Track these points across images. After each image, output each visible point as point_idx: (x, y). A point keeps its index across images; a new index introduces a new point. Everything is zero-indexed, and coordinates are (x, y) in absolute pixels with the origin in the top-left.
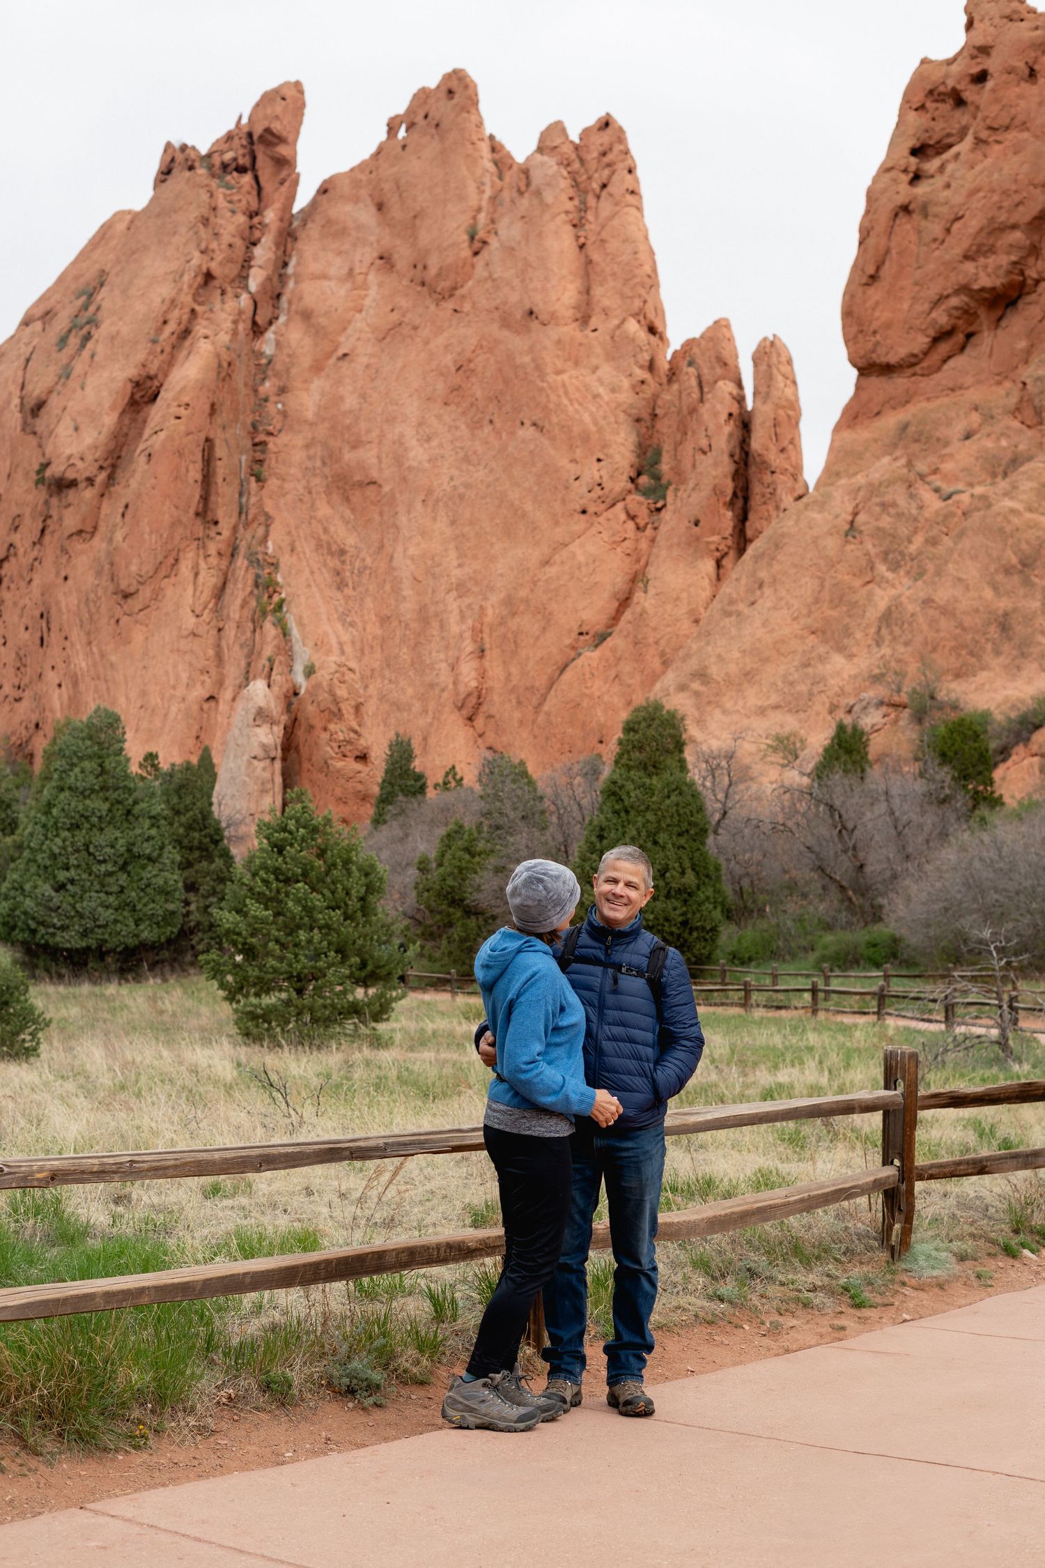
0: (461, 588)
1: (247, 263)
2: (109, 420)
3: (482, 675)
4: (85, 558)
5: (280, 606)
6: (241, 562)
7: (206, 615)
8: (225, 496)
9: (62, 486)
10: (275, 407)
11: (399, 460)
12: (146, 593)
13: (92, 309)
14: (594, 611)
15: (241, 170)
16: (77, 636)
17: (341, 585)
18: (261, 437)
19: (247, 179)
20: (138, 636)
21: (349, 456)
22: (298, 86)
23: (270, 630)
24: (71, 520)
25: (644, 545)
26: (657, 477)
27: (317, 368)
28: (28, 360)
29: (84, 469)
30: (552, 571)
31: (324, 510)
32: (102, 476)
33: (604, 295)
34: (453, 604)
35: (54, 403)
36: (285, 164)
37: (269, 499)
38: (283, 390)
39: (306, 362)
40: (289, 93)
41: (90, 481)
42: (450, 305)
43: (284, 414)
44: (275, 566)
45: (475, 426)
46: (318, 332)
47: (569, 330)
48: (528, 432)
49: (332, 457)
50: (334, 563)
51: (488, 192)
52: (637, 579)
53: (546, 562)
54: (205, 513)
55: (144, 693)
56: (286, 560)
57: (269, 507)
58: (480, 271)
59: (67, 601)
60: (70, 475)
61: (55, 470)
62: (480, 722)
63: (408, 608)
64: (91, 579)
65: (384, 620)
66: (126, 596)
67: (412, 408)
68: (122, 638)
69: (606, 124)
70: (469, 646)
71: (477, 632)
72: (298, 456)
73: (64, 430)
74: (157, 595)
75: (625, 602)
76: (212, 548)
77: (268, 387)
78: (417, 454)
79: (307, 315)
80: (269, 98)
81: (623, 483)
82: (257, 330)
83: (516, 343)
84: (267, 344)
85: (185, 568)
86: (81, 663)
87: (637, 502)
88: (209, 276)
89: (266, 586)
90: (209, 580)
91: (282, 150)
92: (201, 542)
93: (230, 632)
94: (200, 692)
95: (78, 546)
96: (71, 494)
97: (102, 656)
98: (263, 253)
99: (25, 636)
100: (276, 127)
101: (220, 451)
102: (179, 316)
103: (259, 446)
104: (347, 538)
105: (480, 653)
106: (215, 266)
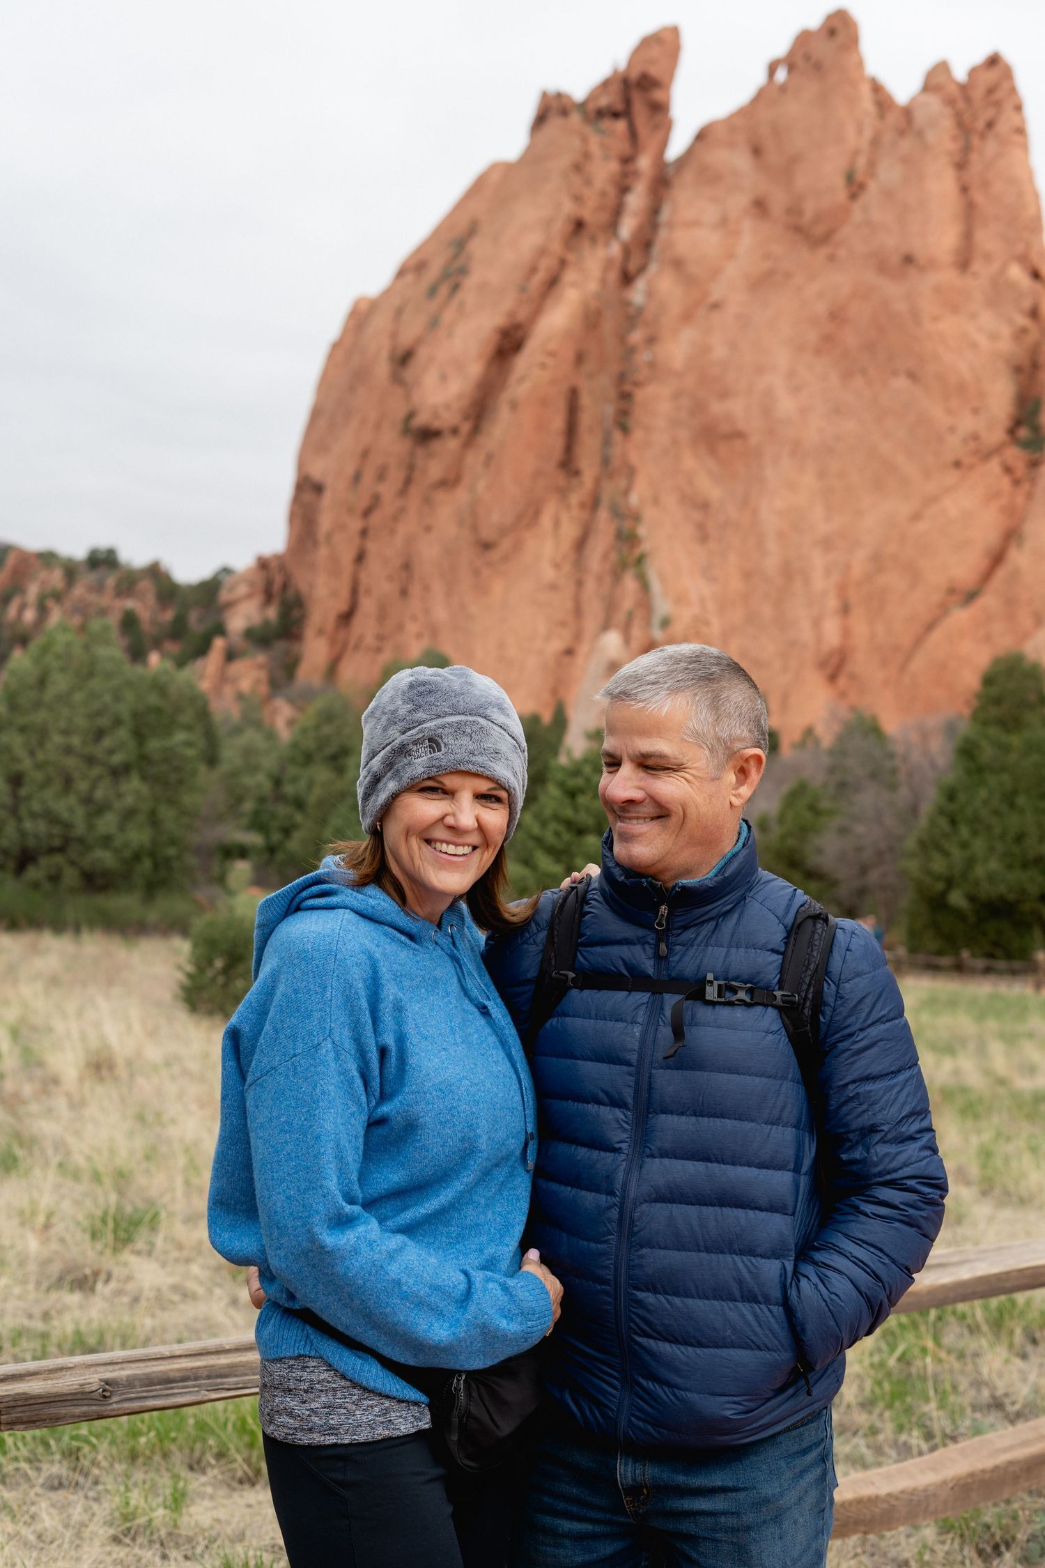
0: (827, 544)
1: (617, 212)
2: (476, 370)
3: (846, 633)
4: (448, 508)
5: (640, 559)
6: (603, 515)
7: (567, 568)
8: (589, 450)
9: (427, 435)
10: (643, 357)
11: (767, 411)
12: (506, 545)
13: (463, 258)
14: (964, 568)
15: (616, 115)
16: (438, 587)
17: (704, 537)
18: (627, 388)
19: (621, 126)
20: (498, 587)
21: (717, 408)
22: (674, 31)
23: (629, 585)
24: (435, 469)
25: (1020, 500)
26: (1035, 428)
29: (448, 419)
30: (922, 526)
31: (689, 462)
32: (466, 427)
33: (986, 239)
34: (818, 561)
35: (422, 353)
36: (659, 109)
37: (633, 450)
38: (651, 340)
39: (675, 309)
40: (667, 37)
41: (455, 431)
42: (824, 251)
43: (652, 365)
44: (636, 518)
45: (847, 375)
46: (688, 281)
47: (948, 276)
48: (901, 383)
49: (698, 407)
50: (697, 516)
51: (868, 133)
52: (1012, 535)
53: (916, 517)
54: (568, 464)
56: (649, 513)
57: (634, 458)
58: (857, 215)
59: (429, 552)
60: (436, 424)
61: (422, 420)
62: (842, 681)
63: (771, 563)
64: (453, 530)
65: (747, 575)
66: (487, 546)
67: (782, 358)
68: (481, 589)
69: (994, 61)
70: (832, 603)
71: (842, 589)
72: (664, 407)
73: (430, 382)
74: (518, 546)
75: (997, 558)
76: (575, 499)
77: (636, 337)
78: (786, 405)
79: (678, 264)
80: (646, 43)
81: (997, 435)
82: (627, 279)
83: (892, 289)
84: (637, 294)
85: (546, 520)
86: (441, 613)
87: (1015, 455)
88: (579, 225)
89: (627, 538)
90: (570, 531)
91: (658, 95)
92: (563, 493)
93: (590, 585)
94: (557, 645)
95: (441, 496)
96: (436, 445)
97: (463, 606)
98: (636, 200)
99: (388, 586)
100: (654, 71)
101: (585, 400)
102: (546, 265)
103: (626, 396)
104: (712, 491)
105: (845, 610)
106: (587, 214)
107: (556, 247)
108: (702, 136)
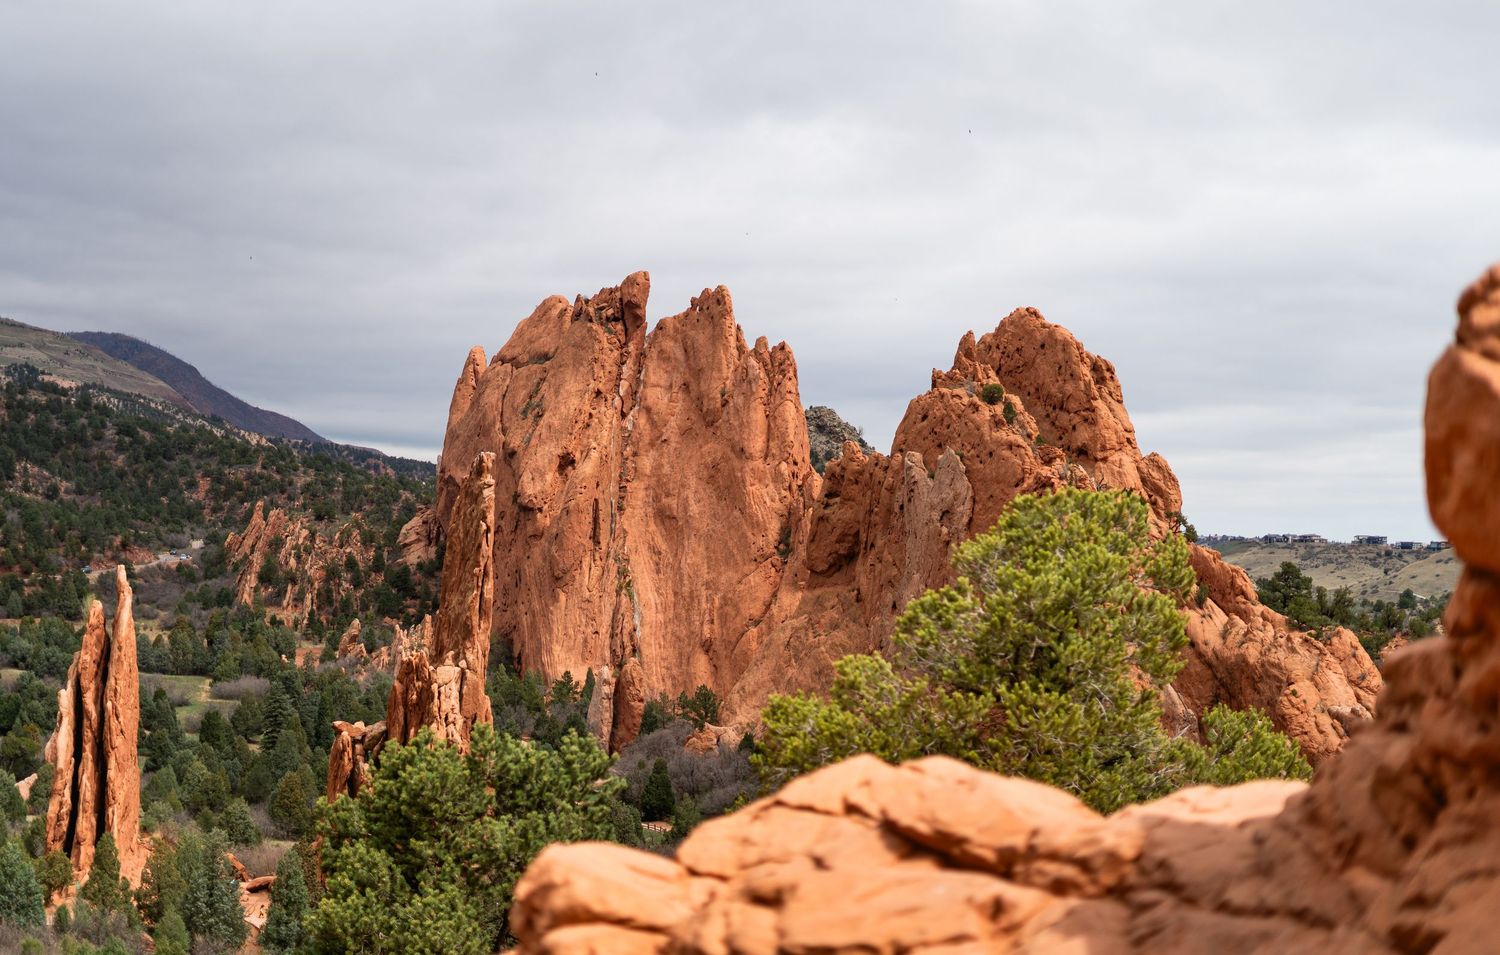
0: (707, 584)
1: (619, 378)
2: (550, 477)
3: (712, 631)
4: (538, 548)
5: (628, 584)
6: (611, 561)
7: (595, 591)
8: (604, 527)
9: (526, 509)
10: (631, 464)
11: (686, 510)
12: (567, 577)
13: (539, 396)
14: (755, 609)
15: (616, 319)
16: (534, 590)
17: (658, 572)
18: (624, 484)
19: (620, 327)
20: (563, 597)
21: (664, 500)
22: (646, 275)
23: (624, 599)
24: (531, 528)
25: (778, 580)
26: (787, 545)
27: (652, 444)
28: (504, 396)
29: (537, 502)
30: (742, 587)
31: (653, 527)
33: (775, 448)
34: (704, 593)
35: (521, 457)
36: (639, 320)
37: (624, 521)
38: (635, 454)
39: (647, 439)
40: (641, 280)
42: (711, 430)
43: (636, 470)
44: (628, 560)
45: (719, 498)
46: (653, 423)
47: (759, 463)
48: (737, 513)
49: (657, 499)
50: (656, 558)
51: (732, 368)
52: (774, 595)
53: (740, 582)
54: (595, 538)
55: (566, 628)
56: (633, 558)
57: (626, 526)
58: (725, 416)
59: (529, 570)
60: (530, 505)
61: (523, 500)
62: (711, 653)
63: (686, 589)
64: (540, 560)
65: (676, 594)
66: (558, 579)
67: (693, 482)
68: (556, 599)
69: (782, 347)
70: (707, 618)
72: (641, 494)
73: (526, 478)
74: (572, 578)
75: (768, 607)
76: (597, 556)
77: (629, 450)
78: (694, 509)
79: (648, 409)
80: (630, 281)
81: (772, 548)
82: (624, 415)
83: (736, 463)
84: (629, 424)
85: (585, 566)
86: (536, 605)
87: (778, 558)
88: (598, 393)
89: (623, 573)
90: (596, 572)
91: (639, 312)
92: (593, 552)
93: (607, 598)
94: (590, 630)
95: (534, 542)
96: (531, 514)
97: (547, 605)
98: (628, 370)
99: (508, 579)
100: (635, 299)
101: (601, 506)
102: (584, 417)
103: (622, 488)
104: (663, 547)
105: (712, 621)
106: (601, 386)
107: (587, 408)
108: (660, 327)
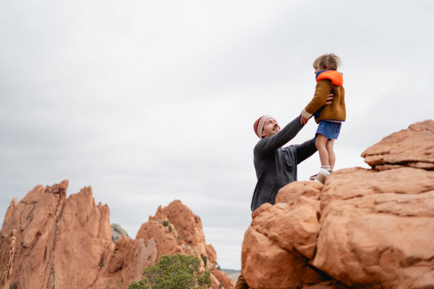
0: (78, 274)
1: (57, 210)
2: (33, 238)
3: (78, 288)
4: (27, 259)
5: (54, 272)
6: (49, 265)
7: (43, 274)
8: (48, 254)
9: (25, 247)
10: (58, 236)
11: (73, 251)
12: (35, 269)
13: (32, 214)
14: (91, 282)
15: (57, 193)
16: (25, 272)
17: (63, 269)
18: (55, 242)
19: (58, 195)
20: (34, 275)
21: (67, 248)
22: (68, 181)
23: (52, 276)
24: (26, 253)
25: (98, 274)
26: (102, 263)
27: (65, 231)
28: (22, 213)
29: (28, 246)
31: (63, 255)
32: (31, 247)
33: (101, 235)
34: (76, 276)
35: (25, 230)
36: (64, 194)
37: (54, 253)
38: (59, 233)
39: (63, 229)
40: (66, 182)
41: (29, 248)
42: (83, 228)
43: (59, 238)
44: (54, 265)
45: (83, 248)
46: (66, 225)
47: (96, 239)
48: (88, 253)
49: (65, 247)
50: (62, 265)
51: (91, 210)
52: (97, 278)
53: (87, 274)
54: (45, 257)
55: (34, 284)
56: (56, 264)
57: (55, 255)
58: (87, 224)
59: (24, 266)
60: (26, 246)
61: (24, 245)
63: (71, 275)
64: (28, 264)
65: (68, 276)
66: (32, 269)
67: (76, 243)
68: (31, 275)
69: (106, 205)
70: (76, 284)
71: (78, 282)
72: (60, 245)
73: (26, 238)
74: (37, 269)
75: (95, 281)
76: (45, 263)
77: (58, 232)
78: (75, 251)
79: (64, 221)
80: (63, 182)
81: (97, 265)
82: (57, 221)
83: (89, 238)
84: (58, 224)
85: (41, 266)
86: (25, 277)
87: (99, 267)
88: (50, 214)
89: (52, 269)
90: (44, 268)
91: (64, 191)
92: (44, 262)
93: (47, 276)
94: (41, 285)
95: (26, 257)
96: (26, 249)
97: (28, 277)
98: (60, 208)
99: (18, 268)
100: (64, 188)
101: (48, 248)
102: (45, 221)
103: (55, 243)
104: (65, 261)
105: (78, 285)
106: (51, 213)
107: (46, 219)
108: (71, 196)
